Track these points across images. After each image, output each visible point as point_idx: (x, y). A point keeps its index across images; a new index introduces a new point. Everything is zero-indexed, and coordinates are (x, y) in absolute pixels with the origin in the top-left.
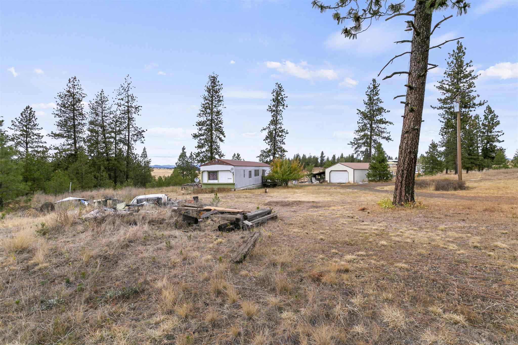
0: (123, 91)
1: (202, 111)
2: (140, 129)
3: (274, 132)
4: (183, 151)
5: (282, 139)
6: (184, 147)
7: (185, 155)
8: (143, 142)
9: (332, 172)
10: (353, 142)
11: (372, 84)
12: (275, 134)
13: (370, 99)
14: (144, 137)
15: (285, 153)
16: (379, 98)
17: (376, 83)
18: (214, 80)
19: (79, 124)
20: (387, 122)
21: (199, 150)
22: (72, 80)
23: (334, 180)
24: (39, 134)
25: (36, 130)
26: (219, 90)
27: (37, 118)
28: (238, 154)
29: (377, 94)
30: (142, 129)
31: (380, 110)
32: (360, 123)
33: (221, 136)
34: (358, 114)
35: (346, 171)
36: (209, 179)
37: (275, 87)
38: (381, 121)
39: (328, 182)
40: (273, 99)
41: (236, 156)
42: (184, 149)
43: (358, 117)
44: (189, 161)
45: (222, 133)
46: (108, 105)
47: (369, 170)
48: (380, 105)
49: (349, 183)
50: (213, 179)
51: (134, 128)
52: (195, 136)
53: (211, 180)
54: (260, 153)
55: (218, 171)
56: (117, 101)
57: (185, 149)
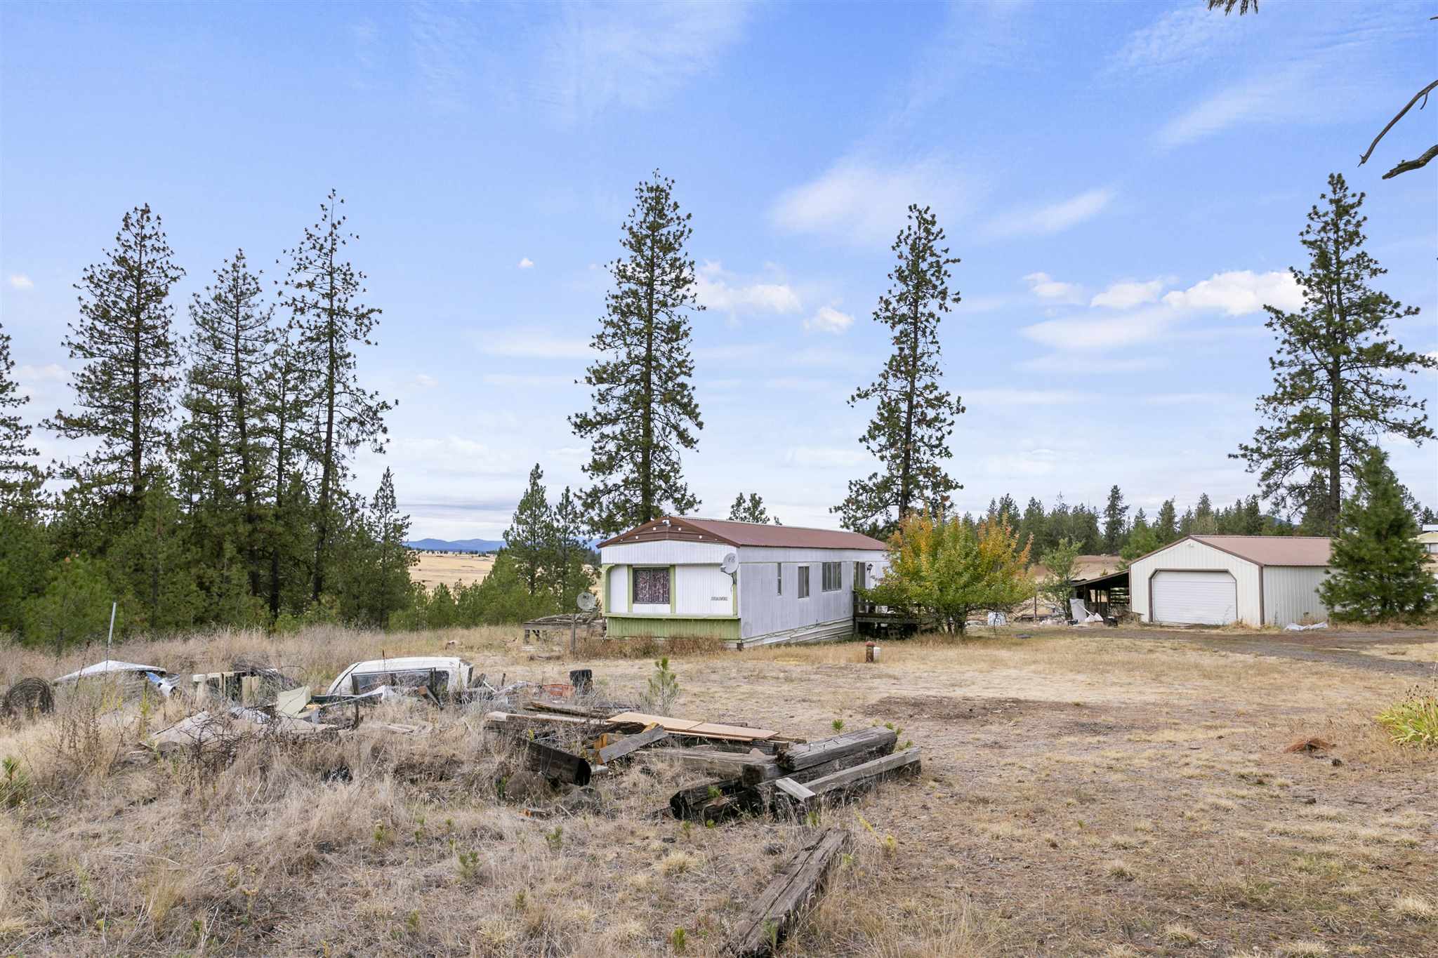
0: (313, 254)
1: (611, 324)
2: (371, 397)
3: (904, 406)
4: (534, 484)
5: (939, 434)
6: (537, 467)
7: (543, 501)
8: (381, 449)
9: (1161, 578)
10: (1253, 445)
11: (1330, 196)
12: (910, 413)
13: (1323, 260)
14: (385, 431)
15: (951, 493)
16: (1364, 254)
17: (1349, 193)
18: (656, 201)
19: (155, 379)
20: (1410, 358)
21: (598, 481)
22: (134, 217)
23: (1166, 615)
24: (15, 419)
25: (8, 406)
26: (677, 238)
27: (13, 363)
28: (753, 497)
29: (1353, 237)
30: (379, 399)
31: (1374, 307)
32: (1281, 364)
33: (686, 424)
34: (1270, 325)
35: (1226, 572)
36: (636, 599)
37: (906, 223)
38: (1380, 356)
39: (1145, 619)
40: (900, 271)
41: (748, 504)
42: (536, 475)
43: (1274, 340)
44: (555, 524)
45: (690, 411)
46: (259, 305)
47: (1334, 571)
48: (1373, 285)
49: (1239, 624)
50: (653, 600)
51: (351, 393)
52: (584, 425)
53: (643, 601)
54: (846, 494)
55: (673, 566)
56: (291, 293)
57: (540, 476)
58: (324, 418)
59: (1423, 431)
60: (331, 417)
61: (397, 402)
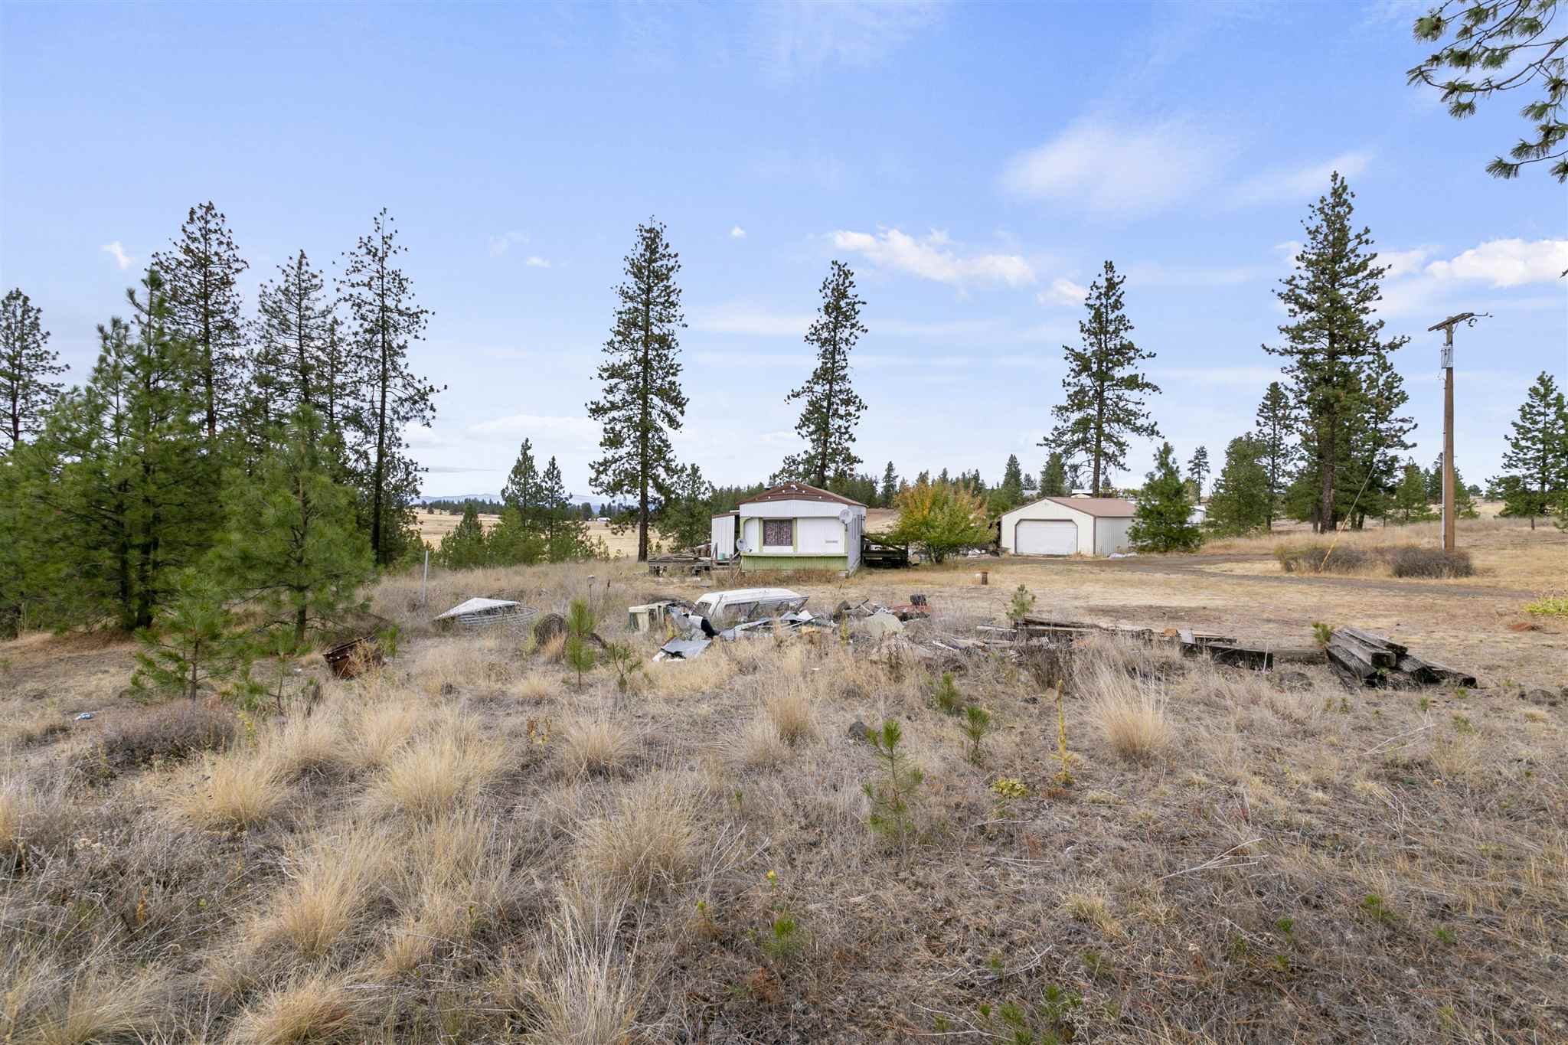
0: (368, 259)
1: (619, 333)
2: (419, 381)
3: (825, 404)
4: (524, 454)
5: (847, 425)
6: (527, 440)
7: (532, 467)
8: (428, 424)
9: (1024, 525)
10: (1051, 438)
11: (1104, 276)
12: (828, 408)
13: (1098, 316)
14: (432, 409)
15: (856, 465)
16: (1124, 316)
17: (1116, 275)
18: (652, 240)
20: (1147, 385)
21: (610, 454)
22: (200, 213)
23: (1027, 548)
26: (670, 270)
29: (1117, 305)
30: (427, 384)
31: (1125, 352)
32: (1069, 384)
33: (675, 412)
34: (1066, 358)
35: (1071, 521)
36: (765, 543)
37: (829, 274)
38: (1132, 383)
39: (1012, 551)
42: (526, 447)
43: (1065, 368)
45: (679, 402)
46: (319, 301)
47: (1137, 520)
48: (1127, 336)
49: (1079, 554)
50: (779, 543)
51: (403, 378)
52: (597, 411)
53: (771, 544)
55: (796, 518)
56: (347, 290)
57: (529, 448)
58: (378, 397)
59: (1153, 432)
60: (384, 397)
61: (446, 387)
